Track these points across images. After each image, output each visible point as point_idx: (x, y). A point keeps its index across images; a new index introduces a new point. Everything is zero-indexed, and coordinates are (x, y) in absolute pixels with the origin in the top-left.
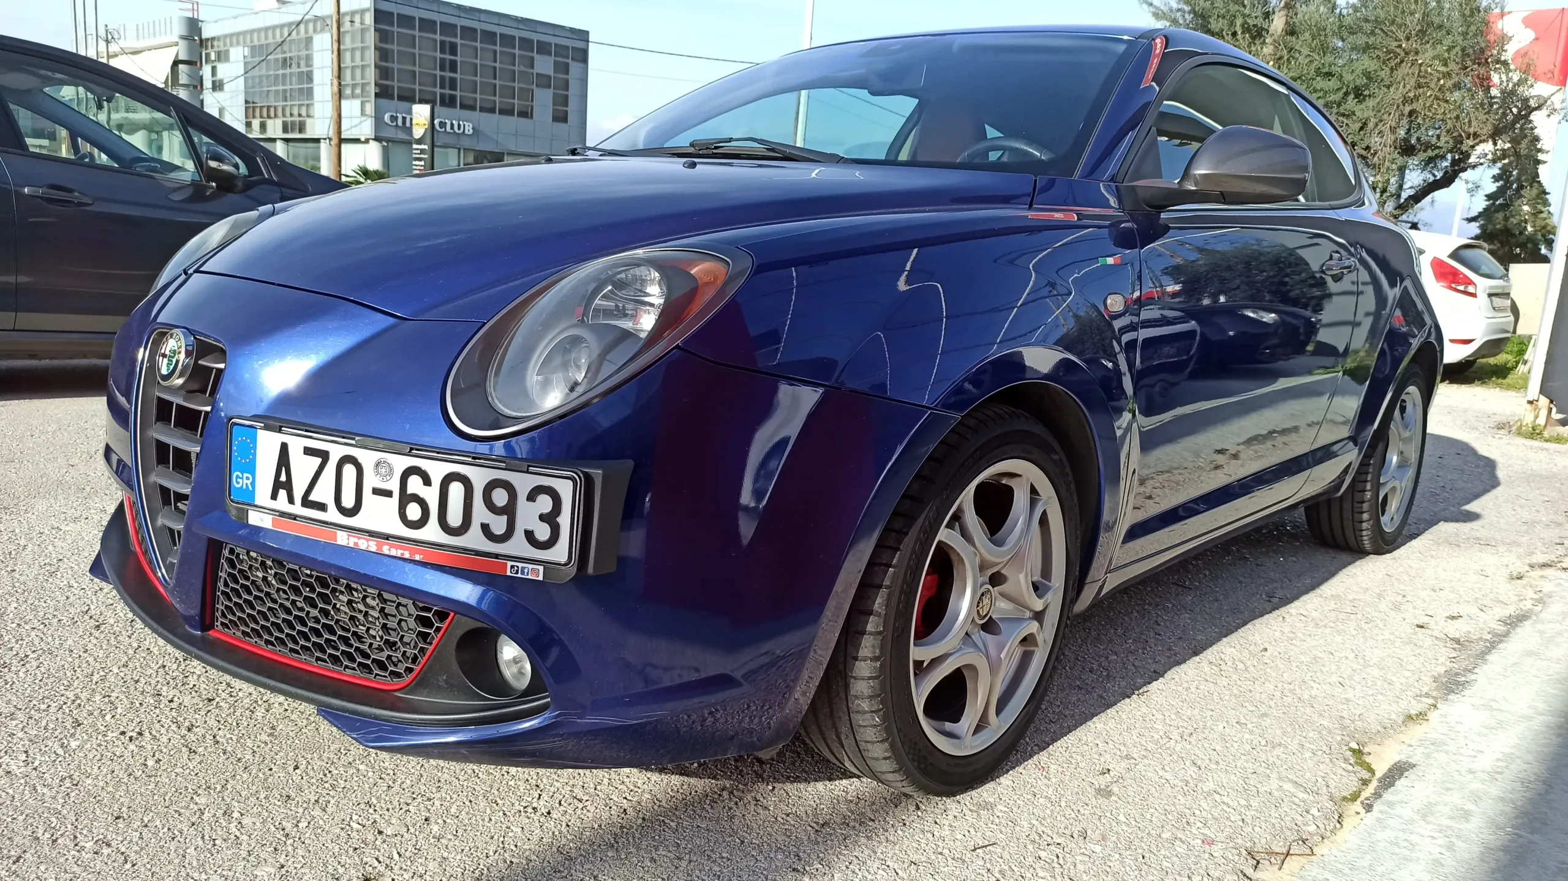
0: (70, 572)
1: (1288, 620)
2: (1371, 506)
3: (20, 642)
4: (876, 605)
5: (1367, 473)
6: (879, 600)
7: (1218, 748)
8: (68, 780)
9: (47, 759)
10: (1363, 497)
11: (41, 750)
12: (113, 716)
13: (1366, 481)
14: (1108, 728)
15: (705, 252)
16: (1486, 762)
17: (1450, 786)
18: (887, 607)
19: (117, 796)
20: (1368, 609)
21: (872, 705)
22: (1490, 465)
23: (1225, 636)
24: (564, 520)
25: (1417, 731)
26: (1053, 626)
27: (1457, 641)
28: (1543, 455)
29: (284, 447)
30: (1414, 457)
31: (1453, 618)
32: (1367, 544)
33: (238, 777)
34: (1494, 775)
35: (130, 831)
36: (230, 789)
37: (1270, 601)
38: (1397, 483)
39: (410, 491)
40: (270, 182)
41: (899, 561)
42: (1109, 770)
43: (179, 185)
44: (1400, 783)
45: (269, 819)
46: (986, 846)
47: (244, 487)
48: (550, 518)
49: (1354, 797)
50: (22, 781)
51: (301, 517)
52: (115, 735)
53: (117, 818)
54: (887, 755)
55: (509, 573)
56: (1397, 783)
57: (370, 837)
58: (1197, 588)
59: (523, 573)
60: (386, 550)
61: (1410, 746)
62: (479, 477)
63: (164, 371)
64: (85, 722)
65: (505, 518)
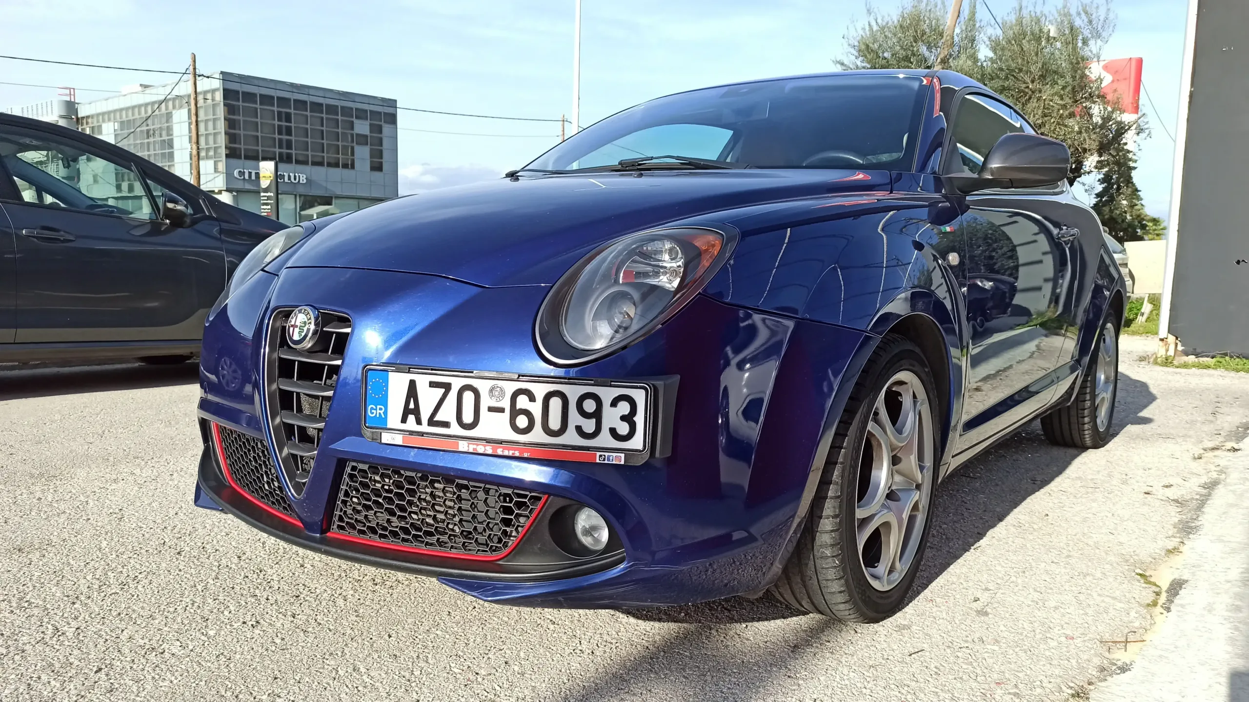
1: (1053, 494)
3: (125, 568)
4: (834, 477)
5: (1087, 388)
6: (836, 473)
8: (221, 657)
9: (197, 644)
10: (1084, 406)
11: (188, 638)
12: (229, 612)
13: (1086, 393)
14: (962, 572)
15: (705, 227)
17: (1218, 591)
18: (841, 477)
19: (266, 665)
20: (1106, 485)
21: (833, 552)
22: (1144, 386)
23: (1015, 508)
25: (1177, 560)
26: (927, 495)
27: (1177, 501)
28: (1178, 377)
29: (412, 384)
30: (1113, 375)
31: (1167, 487)
32: (1088, 441)
33: (349, 646)
36: (348, 654)
37: (1034, 483)
38: (1104, 395)
39: (518, 407)
40: (210, 218)
41: (847, 443)
42: (978, 599)
43: (140, 223)
44: (1182, 592)
46: (918, 652)
47: (378, 416)
48: (628, 419)
49: (1155, 604)
50: (187, 660)
51: (427, 433)
52: (238, 624)
53: (274, 679)
54: (842, 589)
55: (598, 461)
56: (1179, 593)
57: (472, 677)
58: (980, 478)
59: (609, 460)
60: (500, 452)
61: (1178, 569)
62: (573, 392)
63: (296, 337)
64: (210, 617)
65: (594, 420)
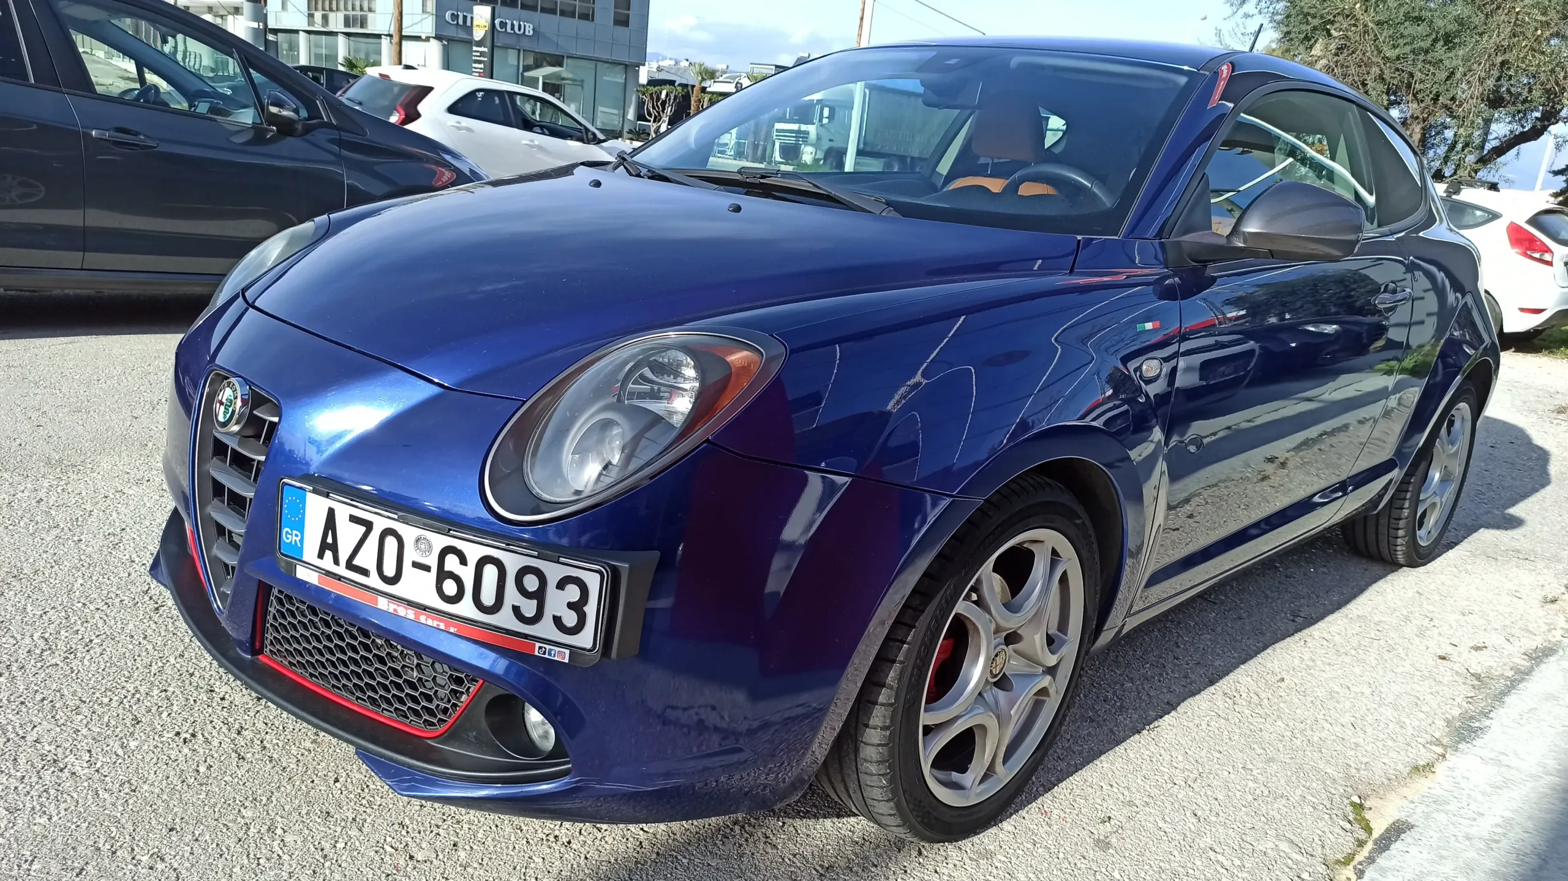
0: (132, 545)
1: (1310, 645)
2: (1407, 524)
3: (85, 625)
4: (889, 678)
5: (1407, 491)
6: (892, 674)
7: (1220, 797)
8: (127, 785)
9: (109, 761)
10: (1400, 515)
11: (103, 750)
12: (169, 715)
13: (1405, 499)
14: (1114, 768)
15: (739, 340)
16: (1484, 827)
17: (1444, 853)
18: (900, 680)
19: (171, 805)
20: (1392, 635)
21: (880, 770)
23: (1243, 663)
24: (591, 609)
25: (1422, 784)
26: (1066, 677)
27: (1477, 677)
29: (331, 513)
30: (1458, 471)
31: (1477, 648)
32: (1401, 558)
33: (282, 789)
34: (1491, 842)
35: (182, 845)
36: (275, 802)
37: (1293, 621)
38: (1437, 500)
40: (329, 124)
41: (914, 637)
42: (1110, 818)
43: (241, 129)
44: (1397, 847)
45: (310, 838)
47: (294, 544)
48: (577, 607)
49: (1348, 860)
50: (86, 784)
51: (344, 578)
52: (170, 736)
53: (171, 830)
54: (893, 812)
55: (536, 653)
56: (1393, 846)
57: (402, 862)
59: (550, 654)
60: (423, 619)
61: (1412, 802)
62: (513, 562)
63: (221, 418)
64: (143, 720)
65: (535, 602)
